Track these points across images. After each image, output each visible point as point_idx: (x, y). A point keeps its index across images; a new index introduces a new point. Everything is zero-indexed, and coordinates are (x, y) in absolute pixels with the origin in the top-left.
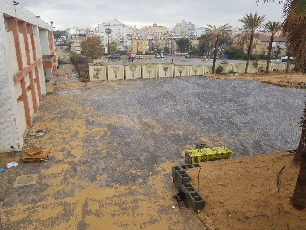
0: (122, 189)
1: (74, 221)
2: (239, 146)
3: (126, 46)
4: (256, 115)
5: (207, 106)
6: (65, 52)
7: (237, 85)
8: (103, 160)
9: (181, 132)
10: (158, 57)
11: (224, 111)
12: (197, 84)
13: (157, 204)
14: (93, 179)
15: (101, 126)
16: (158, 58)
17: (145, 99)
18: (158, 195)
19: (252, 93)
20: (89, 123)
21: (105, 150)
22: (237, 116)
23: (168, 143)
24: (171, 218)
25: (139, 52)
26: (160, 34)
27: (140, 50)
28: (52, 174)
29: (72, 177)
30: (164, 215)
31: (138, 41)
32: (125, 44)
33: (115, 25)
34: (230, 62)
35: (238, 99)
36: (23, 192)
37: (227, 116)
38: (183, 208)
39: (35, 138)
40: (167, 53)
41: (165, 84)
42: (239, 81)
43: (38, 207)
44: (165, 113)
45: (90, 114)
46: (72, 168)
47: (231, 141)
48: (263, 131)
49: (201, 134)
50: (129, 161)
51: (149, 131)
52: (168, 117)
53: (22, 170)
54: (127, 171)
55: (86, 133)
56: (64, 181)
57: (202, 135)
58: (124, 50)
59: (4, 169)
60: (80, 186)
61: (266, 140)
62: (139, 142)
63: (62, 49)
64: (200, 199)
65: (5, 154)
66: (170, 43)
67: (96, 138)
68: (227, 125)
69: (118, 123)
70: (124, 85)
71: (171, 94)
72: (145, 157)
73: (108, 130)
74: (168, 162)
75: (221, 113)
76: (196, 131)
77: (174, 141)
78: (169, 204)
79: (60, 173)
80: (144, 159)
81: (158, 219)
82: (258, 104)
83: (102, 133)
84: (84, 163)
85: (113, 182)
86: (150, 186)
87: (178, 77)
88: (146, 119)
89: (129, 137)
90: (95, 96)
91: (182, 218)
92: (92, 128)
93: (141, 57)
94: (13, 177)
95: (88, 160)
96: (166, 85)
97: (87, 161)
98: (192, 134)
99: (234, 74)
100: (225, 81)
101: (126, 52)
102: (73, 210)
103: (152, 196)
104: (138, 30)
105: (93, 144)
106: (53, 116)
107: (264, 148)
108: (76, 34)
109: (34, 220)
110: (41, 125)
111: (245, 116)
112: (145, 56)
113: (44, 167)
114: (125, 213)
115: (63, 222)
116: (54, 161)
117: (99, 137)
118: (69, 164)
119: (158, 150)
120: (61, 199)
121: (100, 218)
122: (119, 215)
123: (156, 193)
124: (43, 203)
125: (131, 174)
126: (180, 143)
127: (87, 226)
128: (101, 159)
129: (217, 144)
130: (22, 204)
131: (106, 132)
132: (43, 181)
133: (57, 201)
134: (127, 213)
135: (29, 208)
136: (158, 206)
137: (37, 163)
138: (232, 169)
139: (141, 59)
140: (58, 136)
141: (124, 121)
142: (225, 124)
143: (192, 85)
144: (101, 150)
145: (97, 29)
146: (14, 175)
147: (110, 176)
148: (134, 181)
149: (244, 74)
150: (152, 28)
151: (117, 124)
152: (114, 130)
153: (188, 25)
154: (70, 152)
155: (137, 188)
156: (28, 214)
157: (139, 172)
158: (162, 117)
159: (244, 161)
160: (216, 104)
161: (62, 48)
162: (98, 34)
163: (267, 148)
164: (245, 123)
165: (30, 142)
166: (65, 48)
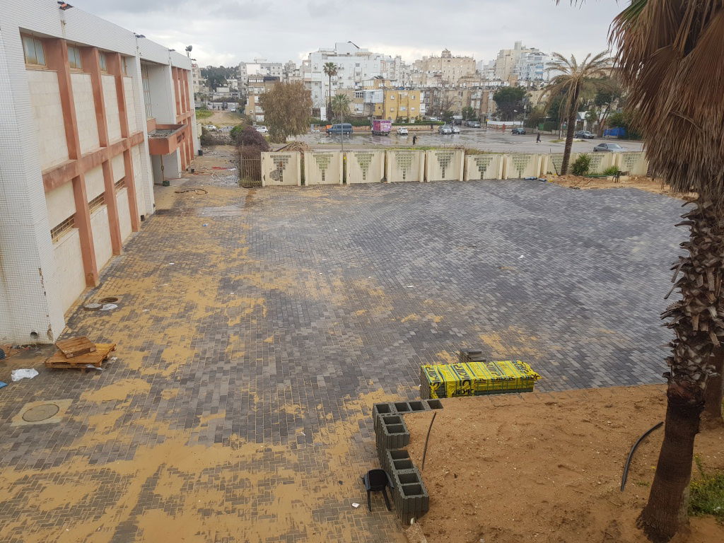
0: (250, 449)
1: (111, 519)
2: (573, 362)
3: (371, 105)
4: (642, 283)
5: (522, 256)
6: (232, 118)
7: (619, 206)
8: (229, 377)
9: (437, 319)
10: (446, 131)
11: (563, 271)
12: (515, 200)
13: (320, 494)
14: (190, 420)
15: (253, 294)
16: (444, 133)
17: (376, 232)
18: (328, 473)
19: (649, 227)
20: (227, 285)
21: (243, 353)
22: (593, 283)
23: (396, 344)
24: (340, 531)
25: (401, 118)
26: (457, 77)
27: (403, 113)
28: (104, 403)
29: (145, 412)
30: (325, 524)
31: (400, 93)
32: (368, 101)
33: (348, 54)
34: (618, 146)
35: (610, 240)
36: (27, 440)
37: (567, 283)
38: (379, 510)
39: (95, 315)
40: (470, 123)
41: (438, 198)
42: (626, 195)
43: (45, 478)
44: (413, 268)
45: (237, 263)
46: (152, 392)
47: (555, 347)
48: (649, 325)
49: (485, 325)
50: (288, 382)
51: (360, 312)
52: (416, 279)
53: (40, 388)
54: (275, 406)
55: (212, 309)
56: (124, 421)
57: (488, 328)
58: (366, 114)
59: (5, 384)
60: (155, 436)
61: (648, 348)
62: (328, 338)
63: (226, 111)
64: (419, 490)
65: (18, 347)
66: (479, 97)
67: (230, 324)
68: (559, 305)
69: (295, 288)
70: (338, 198)
71: (444, 222)
72: (329, 375)
73: (264, 304)
74: (381, 390)
75: (554, 274)
76: (476, 316)
77: (411, 340)
78: (349, 495)
79: (122, 401)
80: (327, 379)
81: (308, 532)
82: (656, 257)
83: (247, 311)
84: (184, 381)
85: (234, 430)
86: (316, 448)
87: (473, 182)
88: (362, 283)
89: (307, 325)
90: (261, 223)
91: (367, 533)
92: (229, 299)
93: (403, 130)
94: (18, 402)
95: (194, 375)
96: (438, 201)
97: (192, 377)
98: (463, 325)
99: (618, 177)
100: (590, 195)
101: (369, 118)
102: (118, 492)
103: (315, 472)
104: (404, 66)
105: (218, 337)
106: (152, 265)
107: (636, 371)
108: (257, 77)
109: (27, 507)
110: (119, 285)
111: (613, 286)
112: (414, 127)
113: (91, 386)
114: (233, 511)
115: (88, 518)
116: (118, 370)
117: (238, 321)
118: (148, 382)
119: (367, 360)
120: (103, 464)
121: (172, 517)
122: (219, 513)
123: (326, 467)
124: (61, 469)
125: (283, 413)
126: (425, 344)
127: (137, 533)
128: (225, 373)
129: (519, 353)
130: (14, 467)
131: (258, 309)
132: (77, 419)
133: (92, 468)
134: (239, 510)
135: (26, 478)
136: (319, 499)
137: (80, 375)
138: (519, 421)
139: (404, 134)
140: (147, 313)
141: (310, 283)
142: (554, 304)
143: (503, 201)
144: (234, 352)
145: (307, 64)
146: (21, 400)
147: (231, 415)
148: (284, 433)
149: (644, 177)
150: (439, 60)
151: (291, 292)
152: (279, 305)
153: (527, 55)
154: (161, 352)
155: (285, 450)
156: (17, 494)
157: (302, 412)
158: (403, 278)
159: (561, 401)
160: (549, 250)
161: (226, 108)
162: (307, 76)
163: (643, 371)
164: (607, 303)
165: (80, 325)
166: (233, 107)
